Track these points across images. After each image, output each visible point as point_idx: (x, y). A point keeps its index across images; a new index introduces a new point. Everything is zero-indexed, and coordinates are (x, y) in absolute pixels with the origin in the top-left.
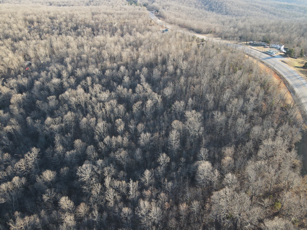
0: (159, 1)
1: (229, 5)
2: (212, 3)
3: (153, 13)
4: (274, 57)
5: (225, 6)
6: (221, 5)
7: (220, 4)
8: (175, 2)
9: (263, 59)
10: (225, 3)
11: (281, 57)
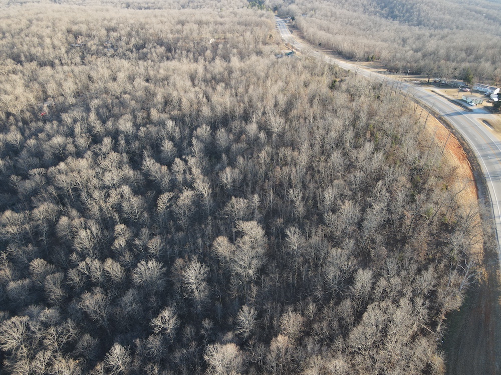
0: (301, 1)
1: (425, 7)
2: (395, 4)
3: (286, 21)
4: (471, 111)
5: (419, 11)
6: (412, 8)
7: (409, 6)
8: (329, 3)
9: (447, 115)
10: (419, 4)
11: (485, 112)
